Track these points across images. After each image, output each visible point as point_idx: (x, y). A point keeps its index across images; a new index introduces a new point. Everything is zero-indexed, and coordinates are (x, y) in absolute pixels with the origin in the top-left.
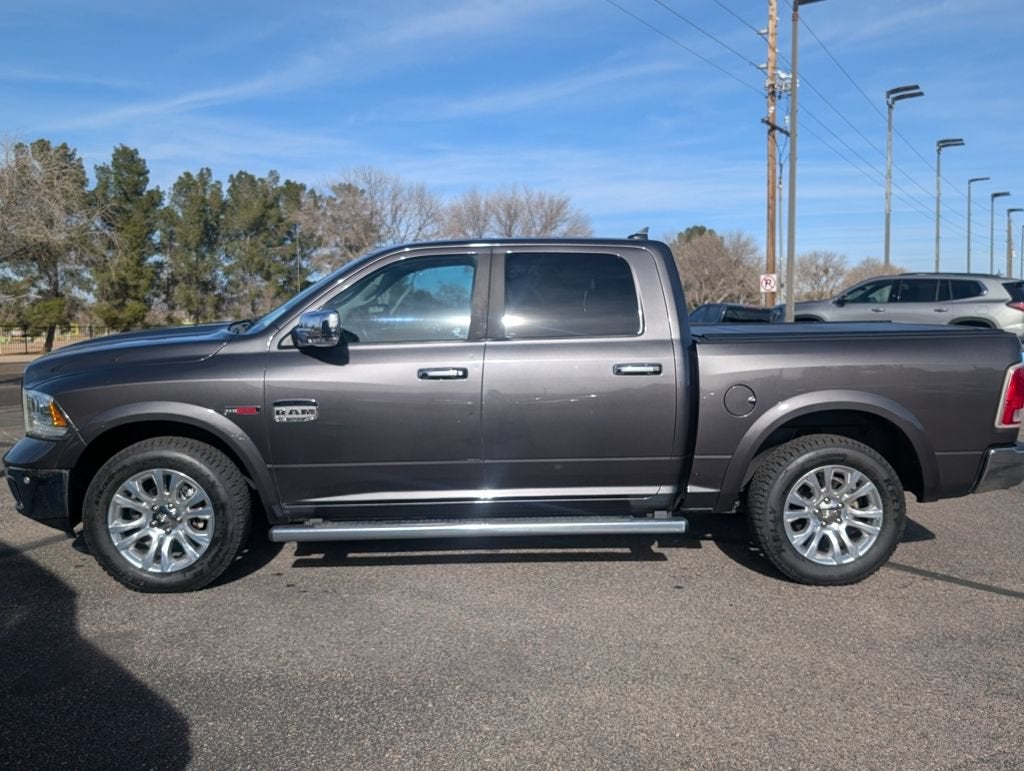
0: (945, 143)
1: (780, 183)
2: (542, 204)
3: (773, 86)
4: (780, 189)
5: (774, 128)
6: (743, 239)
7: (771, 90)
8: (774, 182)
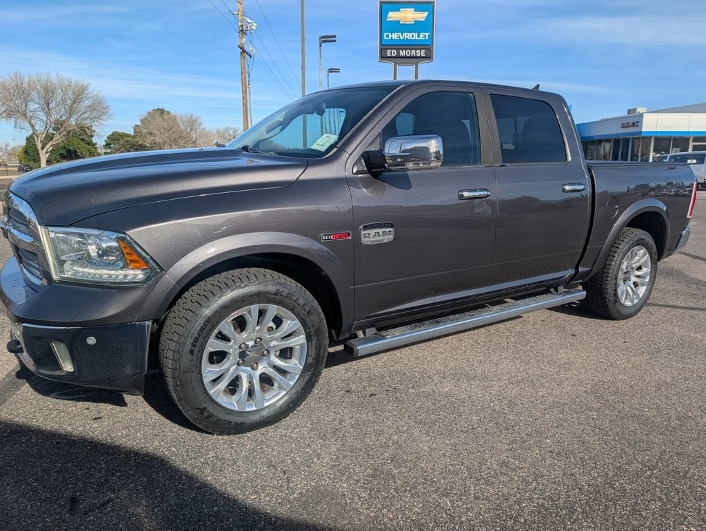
0: (331, 71)
1: (249, 84)
2: (70, 86)
3: (242, 26)
4: (249, 88)
5: (244, 51)
6: (194, 118)
7: (241, 28)
8: (245, 84)
